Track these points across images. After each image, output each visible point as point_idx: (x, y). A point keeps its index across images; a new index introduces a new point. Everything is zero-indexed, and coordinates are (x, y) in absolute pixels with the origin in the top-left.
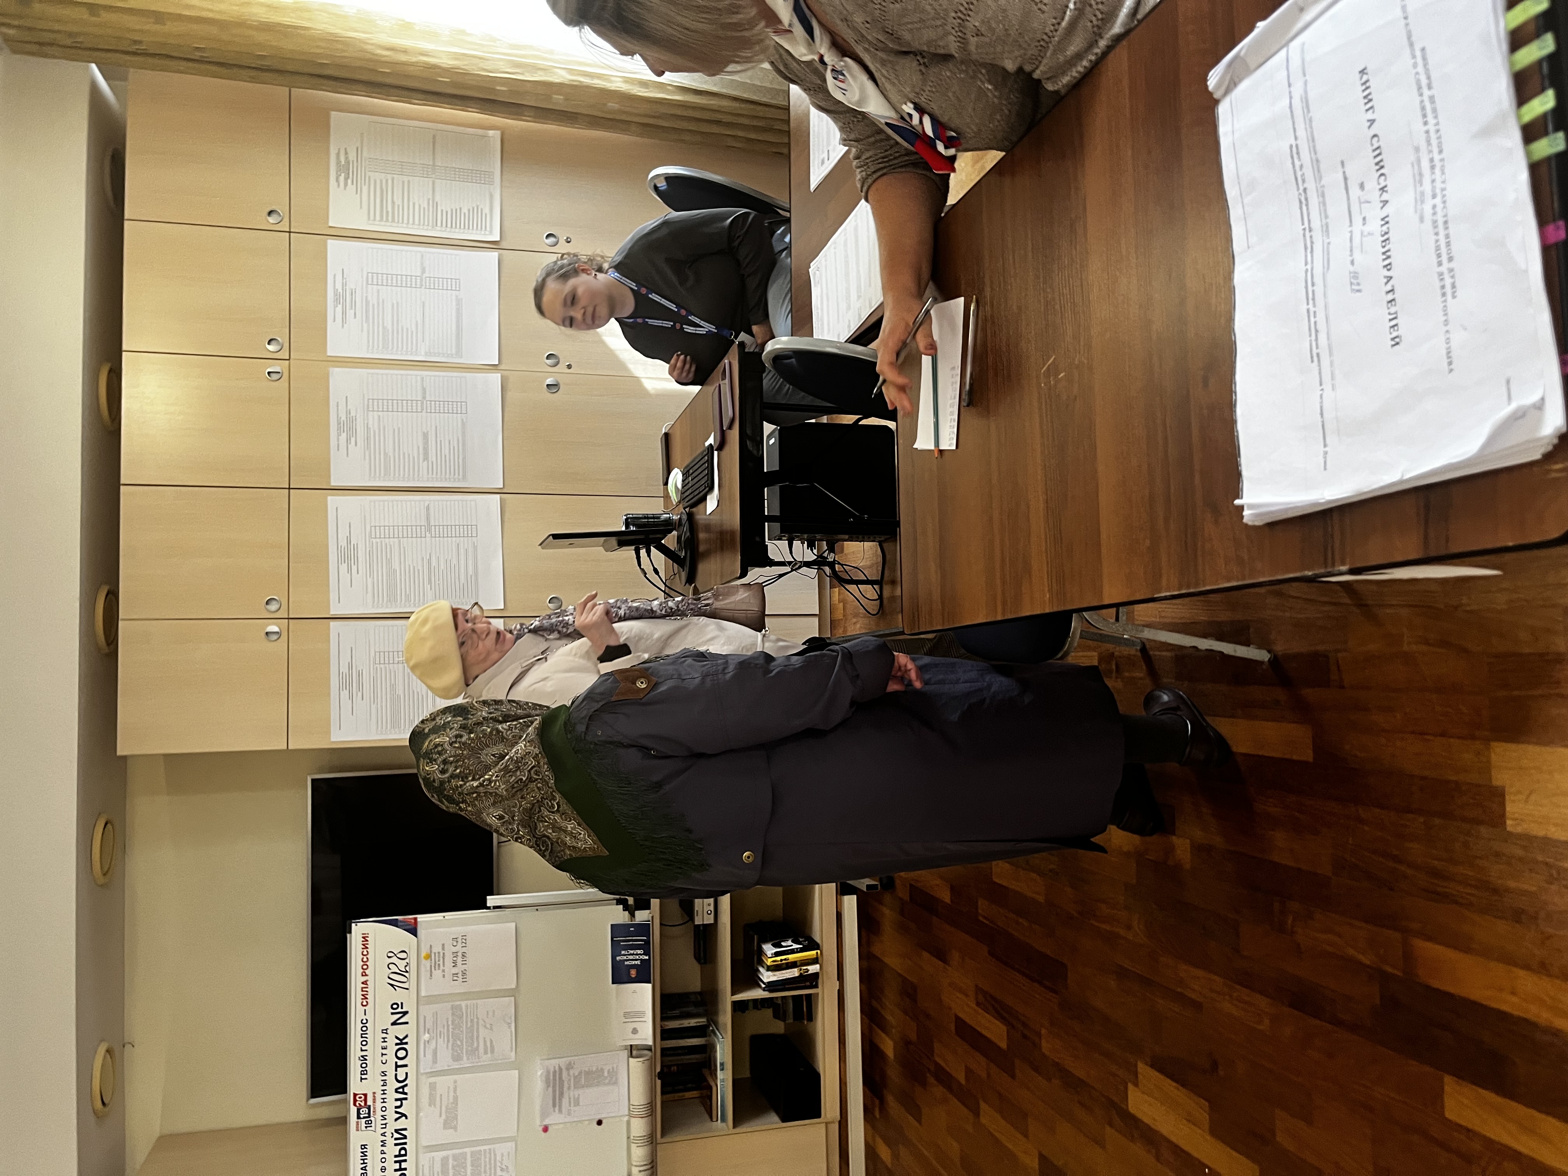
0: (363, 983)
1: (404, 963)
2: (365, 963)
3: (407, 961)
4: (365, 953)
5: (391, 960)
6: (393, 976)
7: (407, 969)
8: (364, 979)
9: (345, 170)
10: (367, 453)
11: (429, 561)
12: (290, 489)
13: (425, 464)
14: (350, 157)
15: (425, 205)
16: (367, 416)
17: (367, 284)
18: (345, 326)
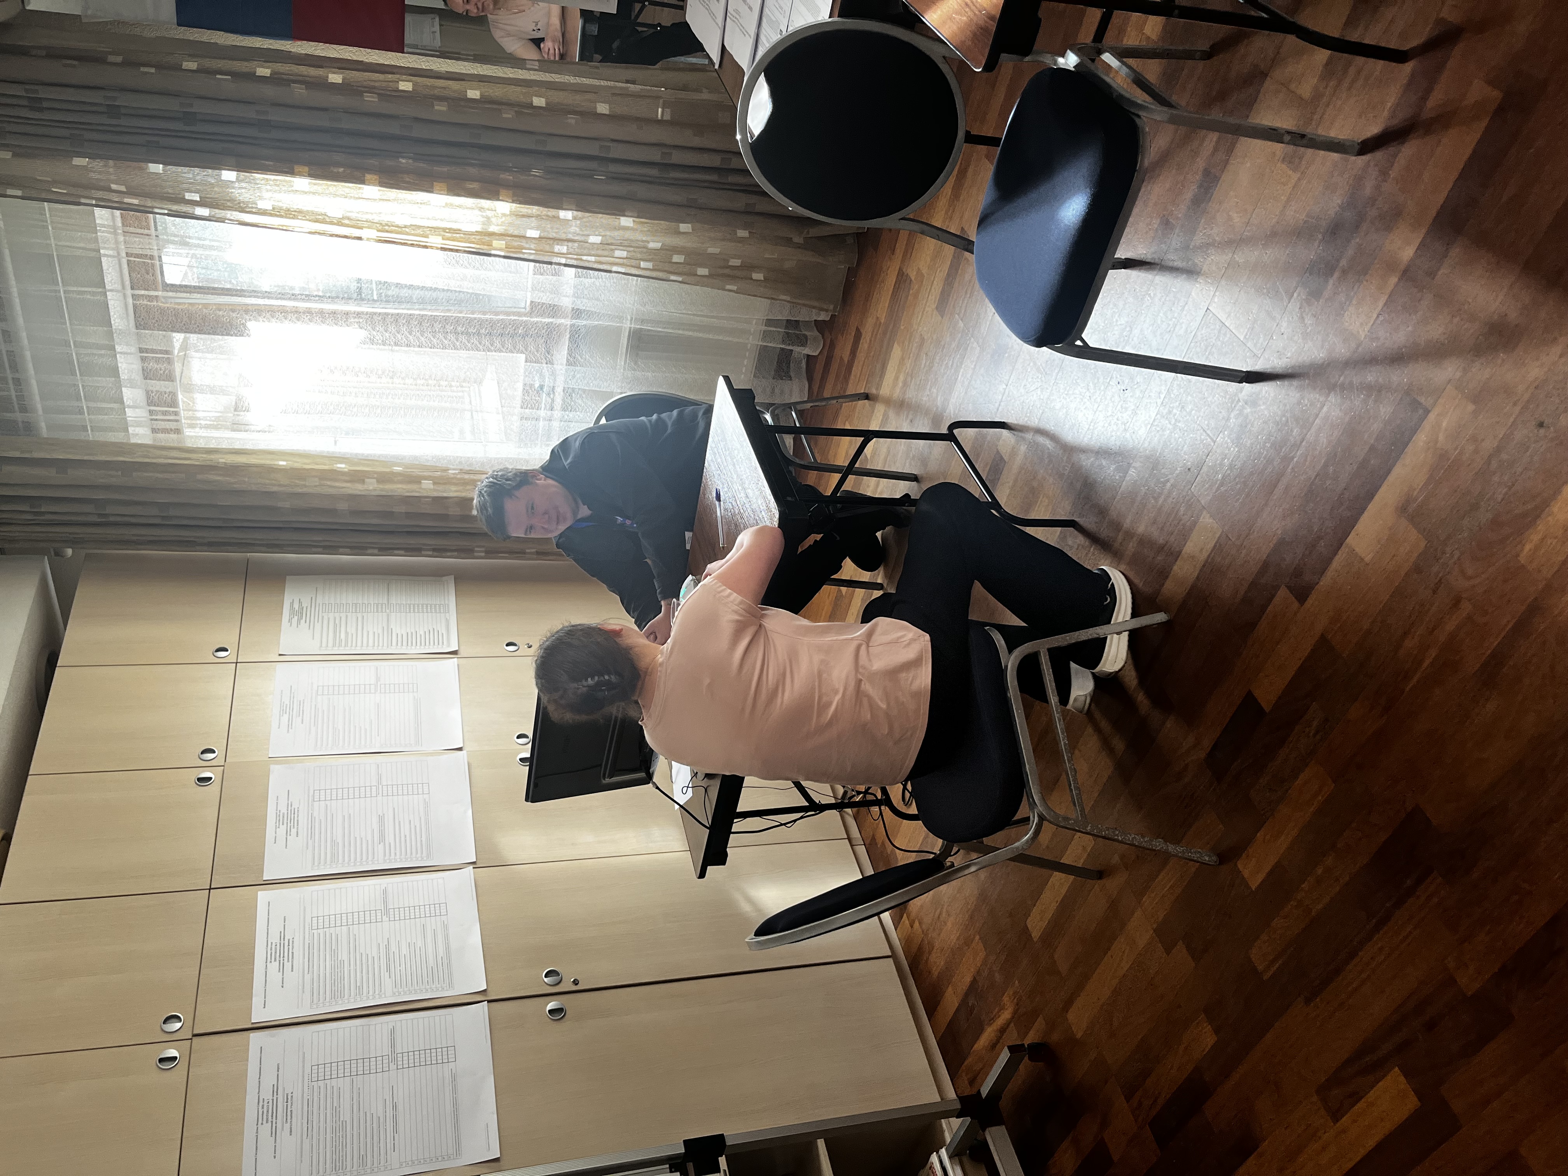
9: (300, 614)
10: (310, 842)
11: (387, 947)
12: (210, 889)
13: (381, 846)
14: (304, 605)
15: (380, 631)
16: (312, 805)
17: (317, 694)
18: (291, 730)
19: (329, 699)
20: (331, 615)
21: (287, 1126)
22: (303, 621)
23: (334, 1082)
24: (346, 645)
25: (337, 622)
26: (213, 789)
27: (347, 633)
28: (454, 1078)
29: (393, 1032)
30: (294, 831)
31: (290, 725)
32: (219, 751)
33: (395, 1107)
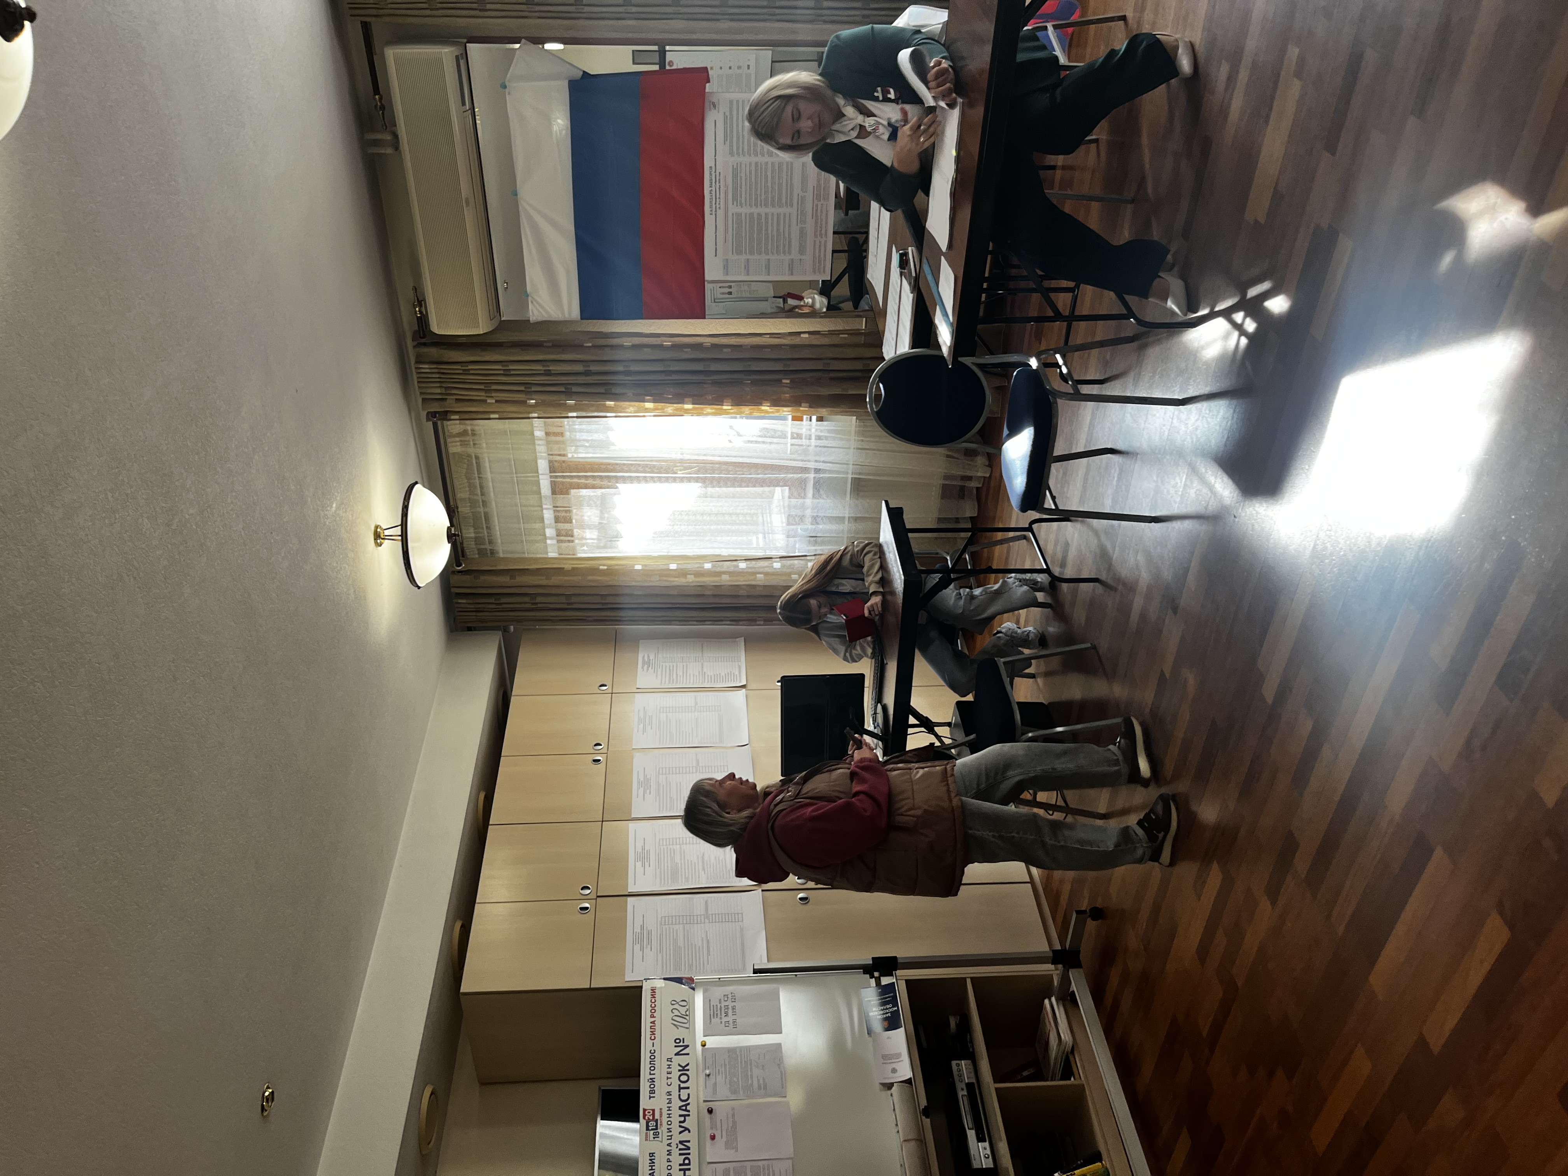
0: (651, 1023)
1: (685, 1009)
2: (653, 1009)
3: (687, 1007)
4: (653, 1001)
5: (674, 1006)
6: (675, 1018)
7: (687, 1013)
8: (653, 1019)
9: (647, 663)
10: (657, 797)
11: (703, 857)
12: (603, 821)
14: (651, 658)
15: (697, 674)
16: (658, 777)
17: (660, 712)
18: (645, 734)
19: (667, 716)
20: (667, 664)
21: (649, 946)
22: (650, 668)
23: (674, 926)
24: (677, 683)
25: (671, 668)
26: (602, 766)
27: (677, 675)
28: (742, 930)
29: (706, 902)
30: (648, 791)
31: (644, 731)
32: (604, 744)
33: (708, 942)
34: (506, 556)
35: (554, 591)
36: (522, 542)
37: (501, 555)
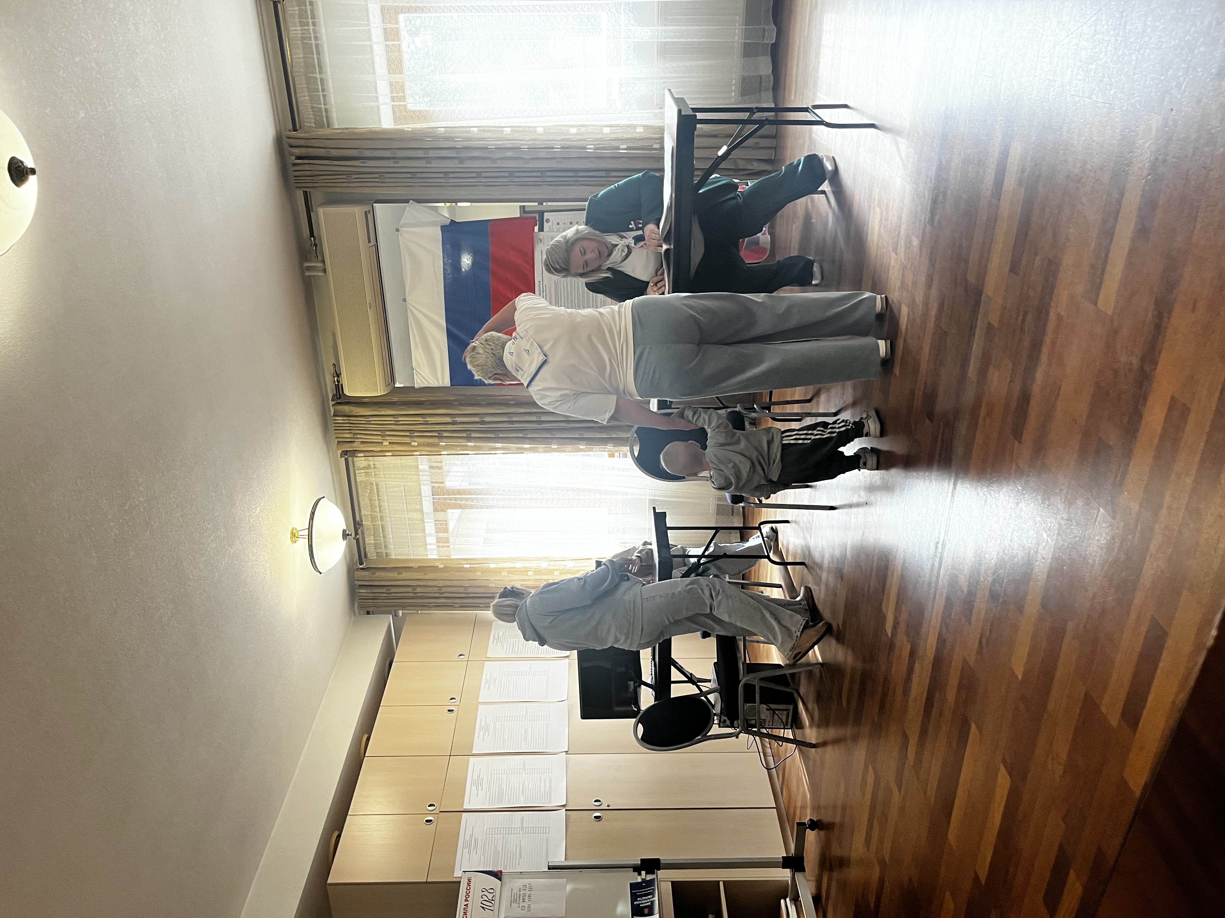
0: (465, 905)
1: (492, 895)
2: (468, 895)
3: (494, 894)
4: (468, 888)
5: (484, 893)
6: (484, 902)
7: (493, 898)
8: (466, 903)
9: (498, 639)
10: (494, 739)
11: (523, 784)
12: (450, 756)
13: (525, 742)
14: (500, 635)
16: (496, 723)
17: (502, 675)
18: (489, 691)
19: (508, 677)
20: (512, 640)
21: (475, 851)
22: (499, 642)
23: (496, 836)
24: (517, 653)
25: (514, 643)
26: (454, 715)
27: (518, 648)
28: (548, 840)
29: (523, 818)
30: (487, 734)
31: (489, 687)
32: (458, 699)
33: (521, 848)
34: (397, 557)
35: (430, 583)
36: (409, 546)
37: (393, 557)
